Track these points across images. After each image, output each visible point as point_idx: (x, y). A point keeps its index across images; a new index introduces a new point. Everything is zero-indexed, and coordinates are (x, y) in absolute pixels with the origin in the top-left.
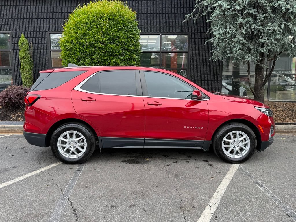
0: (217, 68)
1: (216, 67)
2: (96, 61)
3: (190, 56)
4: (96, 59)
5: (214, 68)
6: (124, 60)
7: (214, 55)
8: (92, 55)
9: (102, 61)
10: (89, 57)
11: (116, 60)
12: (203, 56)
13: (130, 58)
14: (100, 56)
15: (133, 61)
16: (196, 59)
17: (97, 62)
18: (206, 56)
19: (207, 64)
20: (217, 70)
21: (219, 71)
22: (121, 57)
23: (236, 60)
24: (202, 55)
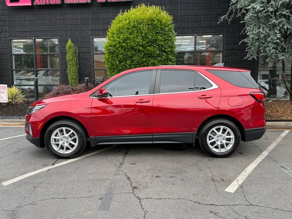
0: (253, 67)
1: (251, 66)
2: (136, 62)
3: (225, 55)
4: (136, 61)
5: (250, 67)
6: (161, 61)
7: (249, 54)
8: (132, 57)
9: (141, 63)
10: (129, 59)
11: (154, 61)
12: (238, 55)
13: (166, 59)
14: (140, 58)
15: (169, 61)
16: (231, 58)
17: (137, 63)
18: (241, 55)
19: (242, 63)
20: (253, 69)
21: (254, 69)
22: (159, 58)
23: (270, 59)
24: (237, 54)
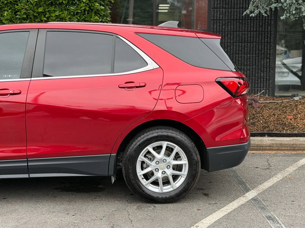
0: (266, 30)
1: (263, 28)
2: (23, 14)
3: (212, 6)
4: (24, 11)
5: (260, 30)
6: (77, 13)
7: (253, 4)
8: (15, 4)
9: (34, 15)
10: (9, 7)
11: (60, 13)
12: (238, 7)
13: (88, 9)
14: (31, 6)
15: (93, 15)
16: (224, 11)
17: (25, 16)
18: (244, 6)
19: (246, 22)
20: (266, 34)
21: (269, 35)
22: (72, 8)
23: (288, 15)
24: (236, 4)
